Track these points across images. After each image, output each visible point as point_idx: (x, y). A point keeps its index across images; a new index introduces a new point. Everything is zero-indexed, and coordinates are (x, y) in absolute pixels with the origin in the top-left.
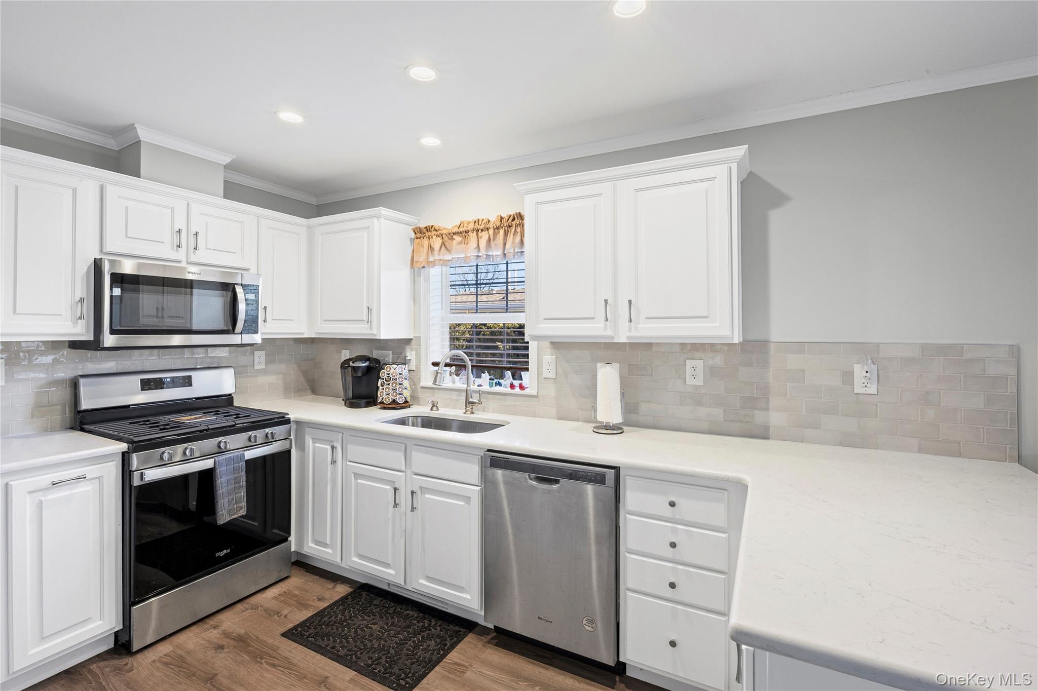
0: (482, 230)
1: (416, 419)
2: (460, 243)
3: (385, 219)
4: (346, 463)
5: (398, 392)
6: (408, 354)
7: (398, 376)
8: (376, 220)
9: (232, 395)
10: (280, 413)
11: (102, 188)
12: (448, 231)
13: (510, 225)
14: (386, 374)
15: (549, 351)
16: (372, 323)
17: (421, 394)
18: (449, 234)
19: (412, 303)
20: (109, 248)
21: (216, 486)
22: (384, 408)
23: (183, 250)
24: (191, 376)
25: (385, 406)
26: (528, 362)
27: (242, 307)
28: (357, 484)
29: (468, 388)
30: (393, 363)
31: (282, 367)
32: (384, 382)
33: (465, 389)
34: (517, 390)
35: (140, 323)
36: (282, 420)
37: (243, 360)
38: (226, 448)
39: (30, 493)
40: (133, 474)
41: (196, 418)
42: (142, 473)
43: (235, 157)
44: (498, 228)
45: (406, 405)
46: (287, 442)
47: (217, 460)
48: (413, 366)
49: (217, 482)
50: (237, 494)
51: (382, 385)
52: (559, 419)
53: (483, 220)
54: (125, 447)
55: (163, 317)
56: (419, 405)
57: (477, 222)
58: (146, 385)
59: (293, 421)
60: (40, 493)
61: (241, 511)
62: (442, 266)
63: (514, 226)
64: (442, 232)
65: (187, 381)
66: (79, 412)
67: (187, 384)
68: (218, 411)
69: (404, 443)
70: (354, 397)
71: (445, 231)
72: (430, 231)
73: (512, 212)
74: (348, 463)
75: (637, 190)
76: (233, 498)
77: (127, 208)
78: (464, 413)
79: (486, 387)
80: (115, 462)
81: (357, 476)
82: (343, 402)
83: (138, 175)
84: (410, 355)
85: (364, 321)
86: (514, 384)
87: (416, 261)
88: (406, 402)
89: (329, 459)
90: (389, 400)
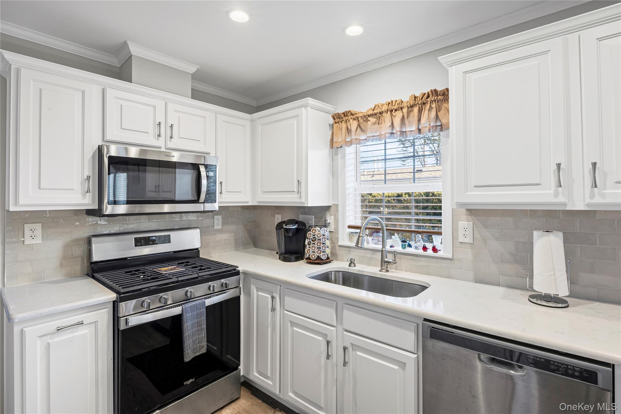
0: (396, 110)
1: (338, 273)
2: (374, 124)
3: (311, 108)
4: (284, 312)
5: (322, 250)
6: (328, 218)
7: (322, 237)
8: (303, 109)
9: (199, 249)
10: (232, 266)
11: (103, 91)
12: (363, 114)
13: (425, 102)
14: (312, 235)
15: (464, 217)
16: (301, 193)
17: (340, 252)
18: (365, 116)
19: (331, 177)
20: (109, 137)
21: (183, 329)
22: (310, 263)
23: (162, 139)
24: (170, 235)
25: (312, 261)
26: (441, 227)
27: (204, 182)
28: (293, 331)
29: (384, 249)
30: (315, 226)
31: (233, 227)
32: (310, 241)
33: (381, 249)
34: (430, 252)
35: (147, 196)
36: (233, 272)
37: (207, 222)
38: (191, 296)
39: (40, 337)
40: (120, 320)
41: (171, 269)
42: (126, 319)
43: (199, 67)
44: (412, 106)
45: (328, 261)
46: (237, 289)
47: (184, 307)
48: (332, 228)
49: (184, 326)
50: (200, 335)
51: (309, 244)
52: (476, 282)
53: (396, 101)
54: (114, 298)
55: (159, 192)
56: (337, 260)
57: (391, 103)
58: (139, 242)
59: (241, 272)
60: (49, 337)
61: (203, 350)
62: (356, 144)
63: (429, 103)
64: (358, 116)
65: (167, 239)
66: (92, 263)
67: (167, 241)
68: (188, 262)
69: (336, 301)
70: (286, 253)
71: (361, 115)
72: (347, 116)
73: (427, 90)
74: (286, 312)
75: (600, 39)
76: (197, 339)
77: (121, 106)
78: (380, 271)
79: (398, 248)
80: (107, 309)
81: (293, 324)
82: (278, 256)
83: (131, 81)
84: (330, 219)
85: (294, 191)
86: (427, 246)
87: (336, 142)
88: (328, 258)
89: (270, 306)
90: (315, 256)
